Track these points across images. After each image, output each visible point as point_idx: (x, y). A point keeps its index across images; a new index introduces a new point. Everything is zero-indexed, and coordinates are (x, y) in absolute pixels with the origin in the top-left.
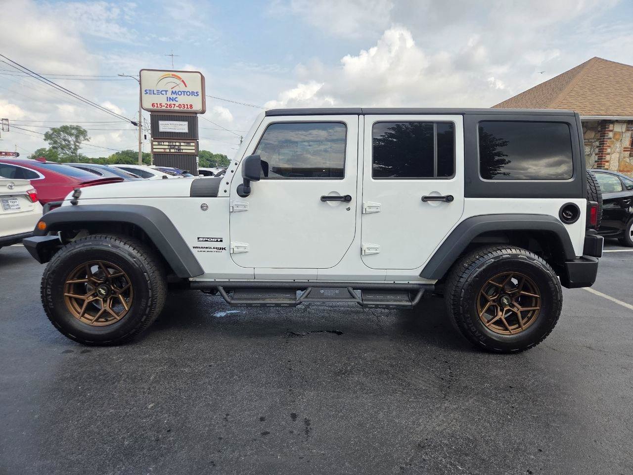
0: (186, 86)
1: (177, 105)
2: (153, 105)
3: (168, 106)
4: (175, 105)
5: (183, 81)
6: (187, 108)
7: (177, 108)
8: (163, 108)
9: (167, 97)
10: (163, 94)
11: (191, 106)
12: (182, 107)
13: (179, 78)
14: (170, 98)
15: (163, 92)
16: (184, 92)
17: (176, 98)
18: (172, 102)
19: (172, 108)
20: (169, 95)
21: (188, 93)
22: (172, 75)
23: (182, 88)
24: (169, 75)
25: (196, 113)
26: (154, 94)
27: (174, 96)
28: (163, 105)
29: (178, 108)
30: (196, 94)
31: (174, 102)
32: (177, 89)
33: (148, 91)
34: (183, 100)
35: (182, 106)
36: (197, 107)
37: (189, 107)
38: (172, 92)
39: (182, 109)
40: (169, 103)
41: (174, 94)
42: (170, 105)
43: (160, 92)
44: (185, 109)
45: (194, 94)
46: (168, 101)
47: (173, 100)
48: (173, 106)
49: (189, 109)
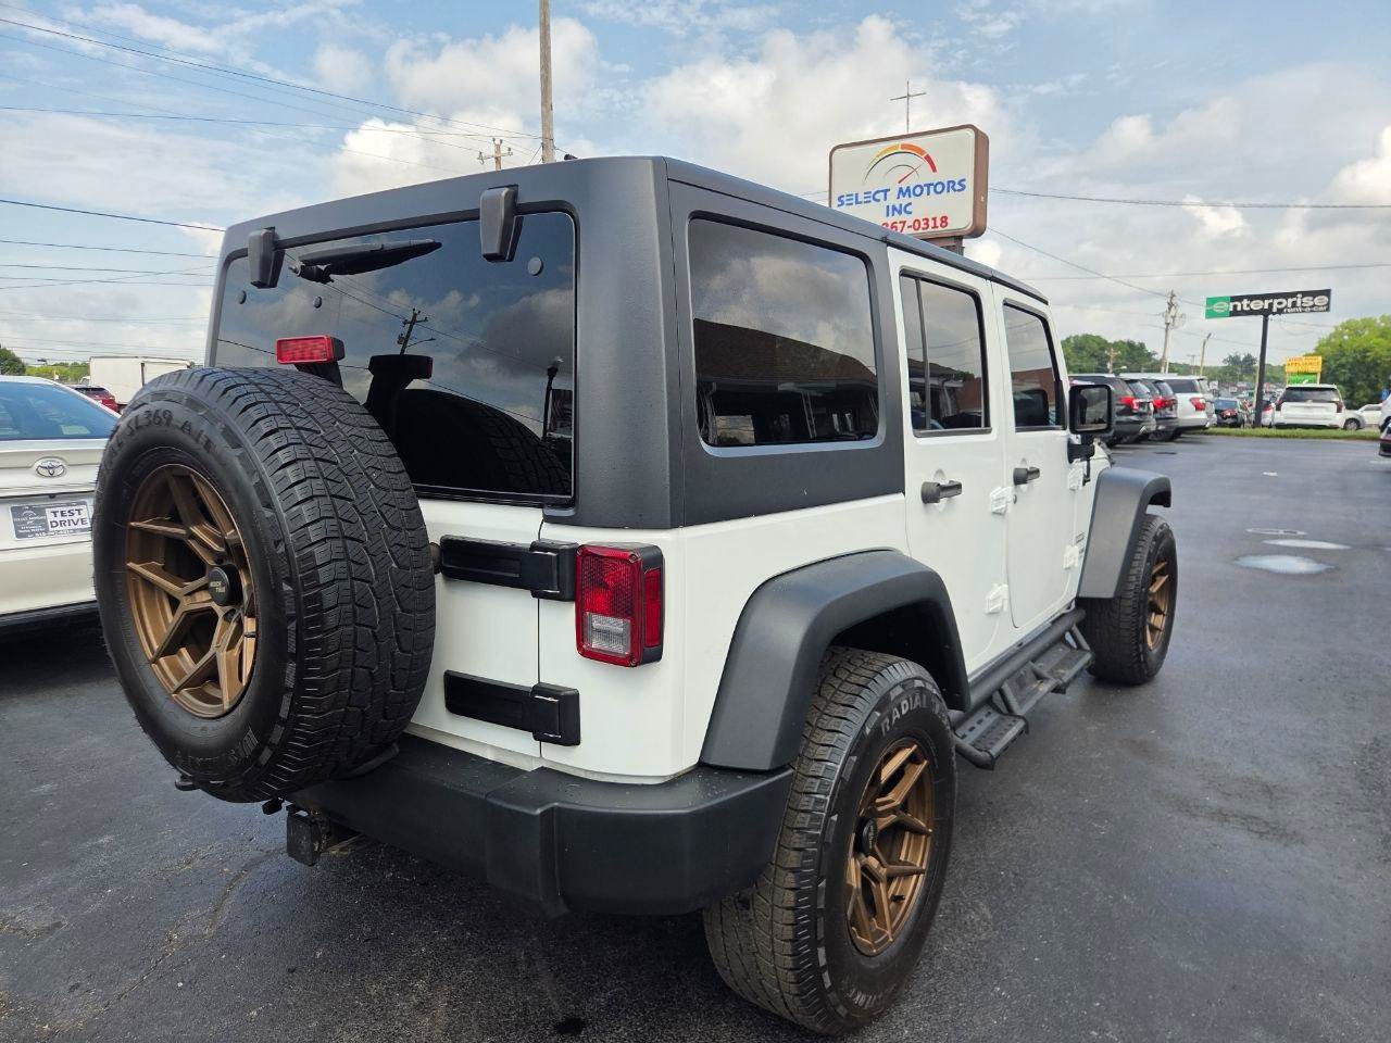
0: (934, 169)
1: (909, 222)
4: (904, 223)
5: (928, 158)
6: (935, 227)
9: (888, 207)
10: (878, 200)
11: (944, 220)
12: (923, 226)
13: (921, 151)
14: (894, 208)
15: (877, 197)
16: (928, 185)
17: (910, 204)
18: (897, 218)
19: (898, 229)
20: (892, 200)
21: (939, 188)
22: (903, 146)
23: (925, 175)
24: (896, 147)
25: (959, 238)
26: (857, 203)
27: (904, 200)
29: (911, 231)
30: (957, 187)
31: (904, 217)
32: (911, 182)
33: (844, 199)
34: (925, 207)
35: (922, 223)
36: (961, 220)
37: (939, 222)
38: (901, 190)
39: (920, 231)
40: (890, 220)
41: (904, 195)
42: (893, 225)
43: (872, 197)
44: (930, 230)
45: (953, 187)
46: (888, 215)
47: (900, 213)
48: (899, 226)
49: (940, 229)
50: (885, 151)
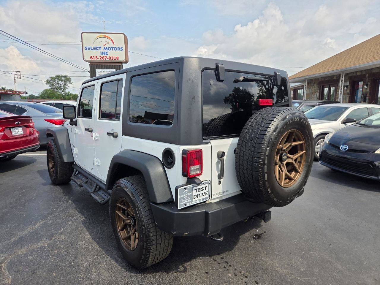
0: (114, 44)
1: (108, 57)
2: (91, 57)
3: (102, 58)
4: (106, 57)
5: (112, 40)
7: (107, 60)
8: (98, 59)
9: (101, 52)
10: (98, 50)
11: (118, 58)
13: (109, 38)
14: (103, 53)
15: (98, 49)
16: (113, 48)
17: (107, 52)
18: (104, 55)
19: (105, 60)
20: (102, 50)
21: (115, 49)
22: (104, 36)
23: (111, 45)
24: (102, 36)
25: (122, 63)
26: (91, 50)
27: (106, 51)
28: (98, 57)
30: (120, 49)
31: (106, 55)
32: (107, 46)
33: (87, 48)
34: (112, 54)
35: (111, 58)
36: (122, 58)
37: (116, 58)
38: (104, 48)
39: (111, 60)
40: (102, 56)
41: (106, 50)
42: (103, 57)
43: (96, 49)
44: (114, 60)
45: (119, 49)
46: (101, 54)
47: (105, 54)
48: (105, 58)
49: (116, 60)
50: (98, 37)
